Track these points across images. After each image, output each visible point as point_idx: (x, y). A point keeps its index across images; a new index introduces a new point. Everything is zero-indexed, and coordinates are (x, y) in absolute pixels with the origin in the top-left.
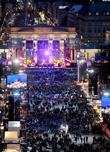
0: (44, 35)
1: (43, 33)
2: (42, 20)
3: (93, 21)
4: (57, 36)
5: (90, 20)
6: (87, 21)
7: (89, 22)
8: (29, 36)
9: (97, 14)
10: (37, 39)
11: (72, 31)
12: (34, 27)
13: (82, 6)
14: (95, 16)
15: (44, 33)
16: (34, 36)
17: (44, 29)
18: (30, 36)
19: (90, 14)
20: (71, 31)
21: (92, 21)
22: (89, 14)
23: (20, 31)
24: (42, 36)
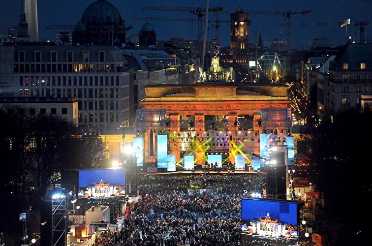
0: (217, 103)
1: (215, 99)
2: (215, 71)
3: (353, 82)
4: (247, 106)
5: (346, 80)
6: (340, 82)
7: (344, 85)
8: (184, 106)
9: (362, 66)
10: (201, 112)
11: (279, 94)
12: (195, 85)
13: (335, 56)
14: (358, 71)
15: (218, 99)
16: (196, 106)
17: (218, 89)
18: (188, 106)
19: (346, 67)
20: (277, 95)
21: (350, 82)
22: (344, 68)
23: (164, 95)
24: (213, 106)
